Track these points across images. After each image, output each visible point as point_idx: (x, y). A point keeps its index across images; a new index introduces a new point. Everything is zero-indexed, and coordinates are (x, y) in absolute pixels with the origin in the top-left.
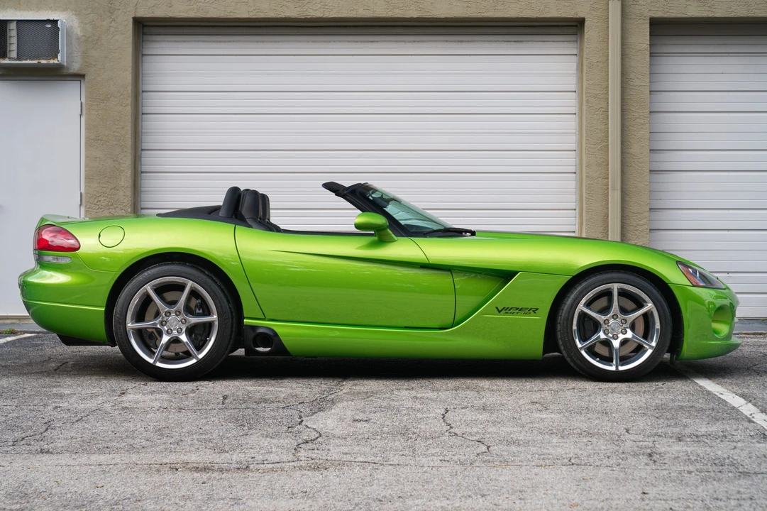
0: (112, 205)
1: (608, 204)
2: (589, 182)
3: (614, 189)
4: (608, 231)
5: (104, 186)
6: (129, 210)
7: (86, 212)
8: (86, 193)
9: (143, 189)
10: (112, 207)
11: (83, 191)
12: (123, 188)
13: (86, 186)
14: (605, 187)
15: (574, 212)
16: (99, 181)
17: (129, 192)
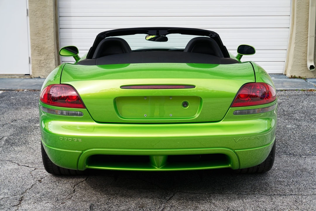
0: (43, 16)
1: (308, 14)
2: (298, 2)
3: (312, 6)
4: (308, 28)
5: (39, 5)
6: (53, 18)
7: (30, 19)
8: (29, 9)
9: (60, 6)
10: (44, 17)
11: (28, 8)
12: (49, 7)
13: (29, 6)
14: (307, 4)
15: (289, 17)
16: (36, 3)
17: (52, 9)
